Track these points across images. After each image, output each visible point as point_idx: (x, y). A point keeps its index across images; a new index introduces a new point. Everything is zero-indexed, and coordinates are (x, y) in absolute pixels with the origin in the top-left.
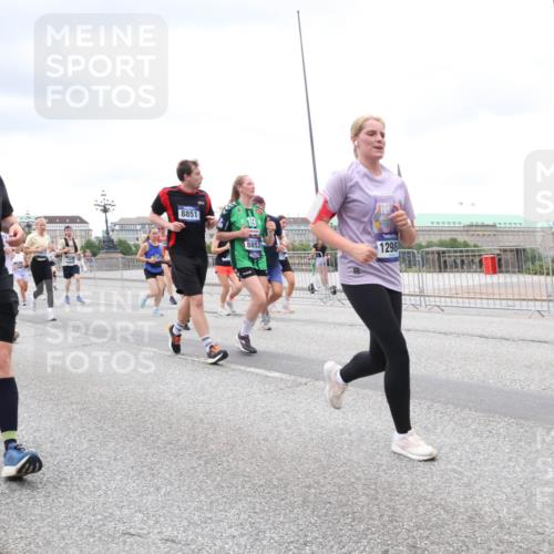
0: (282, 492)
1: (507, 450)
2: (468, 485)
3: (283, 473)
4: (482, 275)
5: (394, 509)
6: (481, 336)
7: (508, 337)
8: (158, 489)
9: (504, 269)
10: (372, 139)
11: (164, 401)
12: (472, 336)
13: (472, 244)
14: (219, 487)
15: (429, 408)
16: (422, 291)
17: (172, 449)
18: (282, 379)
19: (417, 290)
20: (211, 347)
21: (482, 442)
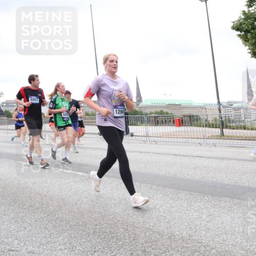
0: (84, 228)
1: (186, 206)
2: (168, 222)
3: (84, 219)
4: (174, 127)
5: (135, 234)
6: (174, 155)
7: (185, 155)
8: (25, 228)
9: (184, 124)
10: (112, 64)
11: (28, 187)
12: (170, 154)
13: (170, 113)
14: (54, 227)
15: (151, 188)
16: (147, 134)
17: (32, 210)
18: (83, 176)
19: (145, 134)
20: (42, 160)
21: (175, 203)
